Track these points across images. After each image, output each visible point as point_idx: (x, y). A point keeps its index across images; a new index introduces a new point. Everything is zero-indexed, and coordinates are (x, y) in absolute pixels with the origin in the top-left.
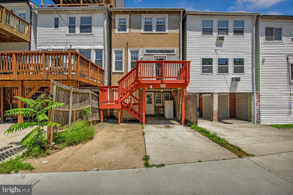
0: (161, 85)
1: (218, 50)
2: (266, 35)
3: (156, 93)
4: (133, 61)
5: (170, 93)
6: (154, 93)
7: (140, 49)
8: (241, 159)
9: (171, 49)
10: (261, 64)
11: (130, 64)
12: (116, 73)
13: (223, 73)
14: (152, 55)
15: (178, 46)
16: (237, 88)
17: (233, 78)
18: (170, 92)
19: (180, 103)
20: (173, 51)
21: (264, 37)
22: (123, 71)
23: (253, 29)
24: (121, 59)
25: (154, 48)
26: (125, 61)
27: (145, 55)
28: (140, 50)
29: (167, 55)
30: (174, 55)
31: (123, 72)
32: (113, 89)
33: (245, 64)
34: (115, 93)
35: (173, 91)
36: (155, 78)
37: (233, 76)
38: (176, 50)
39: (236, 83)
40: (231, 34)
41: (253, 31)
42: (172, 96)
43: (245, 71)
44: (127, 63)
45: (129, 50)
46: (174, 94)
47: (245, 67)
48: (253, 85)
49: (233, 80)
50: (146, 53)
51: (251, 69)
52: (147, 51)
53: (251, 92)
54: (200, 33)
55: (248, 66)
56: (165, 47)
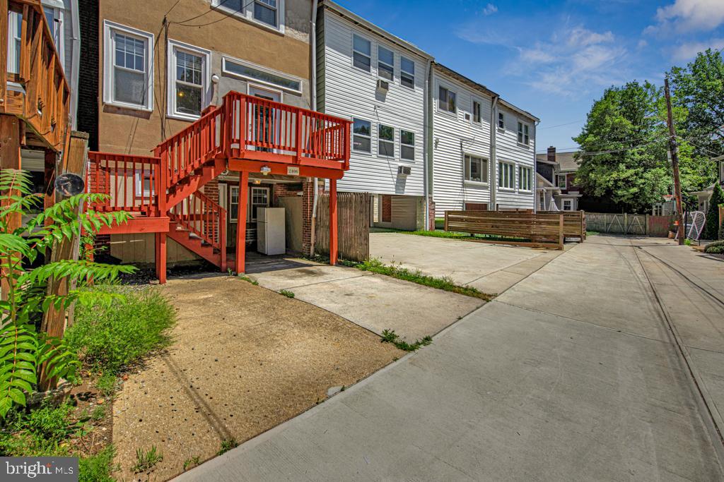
0: (289, 168)
1: (379, 107)
2: (440, 99)
3: (231, 187)
4: (185, 83)
5: (268, 189)
6: (226, 185)
7: (209, 53)
8: (490, 302)
9: (293, 78)
10: (434, 148)
11: (176, 90)
12: (119, 108)
13: (387, 155)
14: (246, 80)
15: (308, 77)
16: (406, 187)
17: (401, 167)
18: (270, 186)
19: (311, 216)
20: (296, 86)
21: (437, 101)
22: (150, 109)
23: (425, 83)
24: (140, 67)
25: (249, 62)
26: (158, 77)
27: (224, 74)
28: (208, 55)
29: (284, 91)
30: (300, 95)
31: (149, 113)
32: (103, 163)
33: (416, 144)
34: (113, 177)
35: (278, 184)
36: (251, 143)
37: (401, 164)
38: (304, 83)
39: (403, 178)
40: (397, 81)
41: (425, 87)
42: (276, 197)
43: (415, 156)
44: (162, 84)
45: (170, 45)
46: (279, 193)
47: (415, 150)
48: (425, 184)
49: (400, 172)
50: (226, 69)
51: (422, 155)
52: (230, 66)
53: (422, 195)
54: (349, 61)
55: (418, 147)
56: (278, 69)
